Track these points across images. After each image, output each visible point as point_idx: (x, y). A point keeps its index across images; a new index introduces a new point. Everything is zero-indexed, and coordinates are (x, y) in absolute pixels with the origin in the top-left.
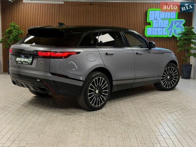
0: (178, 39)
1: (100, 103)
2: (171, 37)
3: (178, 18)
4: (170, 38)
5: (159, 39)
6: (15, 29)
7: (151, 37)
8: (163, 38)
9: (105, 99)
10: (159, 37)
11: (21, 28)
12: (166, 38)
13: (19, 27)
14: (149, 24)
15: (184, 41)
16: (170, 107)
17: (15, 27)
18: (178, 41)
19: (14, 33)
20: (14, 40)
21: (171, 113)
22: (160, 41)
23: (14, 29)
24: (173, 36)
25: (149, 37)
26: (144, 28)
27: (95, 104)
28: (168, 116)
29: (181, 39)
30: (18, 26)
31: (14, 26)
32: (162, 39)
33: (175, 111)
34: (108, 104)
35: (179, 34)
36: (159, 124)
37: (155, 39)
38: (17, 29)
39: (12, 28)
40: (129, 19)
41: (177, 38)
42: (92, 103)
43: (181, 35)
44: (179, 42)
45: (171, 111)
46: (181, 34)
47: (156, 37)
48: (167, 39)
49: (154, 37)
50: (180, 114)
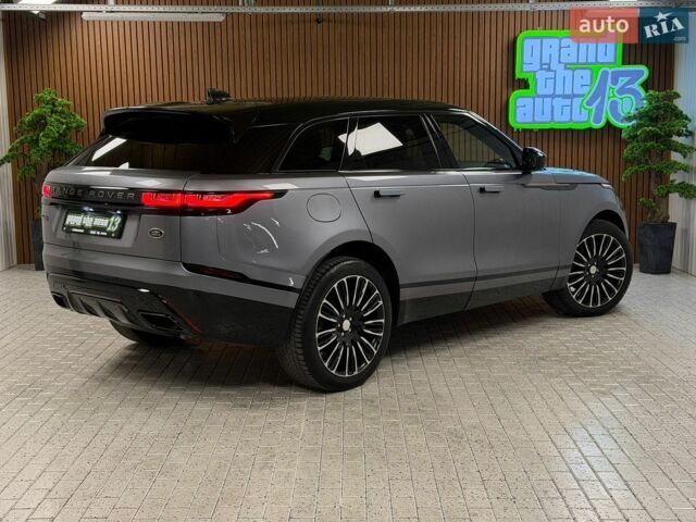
0: (624, 135)
1: (359, 365)
2: (602, 129)
3: (624, 63)
4: (596, 130)
5: (557, 135)
6: (56, 112)
7: (531, 131)
8: (572, 131)
9: (376, 352)
10: (560, 131)
11: (78, 108)
12: (584, 131)
13: (68, 106)
14: (524, 84)
15: (645, 140)
16: (600, 373)
17: (53, 105)
18: (627, 144)
19: (54, 127)
20: (54, 150)
21: (604, 393)
22: (563, 145)
23: (52, 112)
24: (608, 123)
25: (524, 131)
26: (504, 97)
27: (341, 369)
28: (593, 404)
29: (636, 136)
30: (65, 101)
31: (53, 103)
32: (569, 135)
33: (615, 388)
34: (386, 369)
35: (629, 119)
36: (561, 431)
37: (545, 135)
38: (62, 112)
39: (47, 110)
40: (451, 69)
41: (620, 130)
42: (330, 365)
43: (634, 122)
44: (629, 147)
45: (603, 386)
46: (635, 117)
47: (549, 130)
48: (587, 135)
49: (542, 131)
50: (633, 398)
